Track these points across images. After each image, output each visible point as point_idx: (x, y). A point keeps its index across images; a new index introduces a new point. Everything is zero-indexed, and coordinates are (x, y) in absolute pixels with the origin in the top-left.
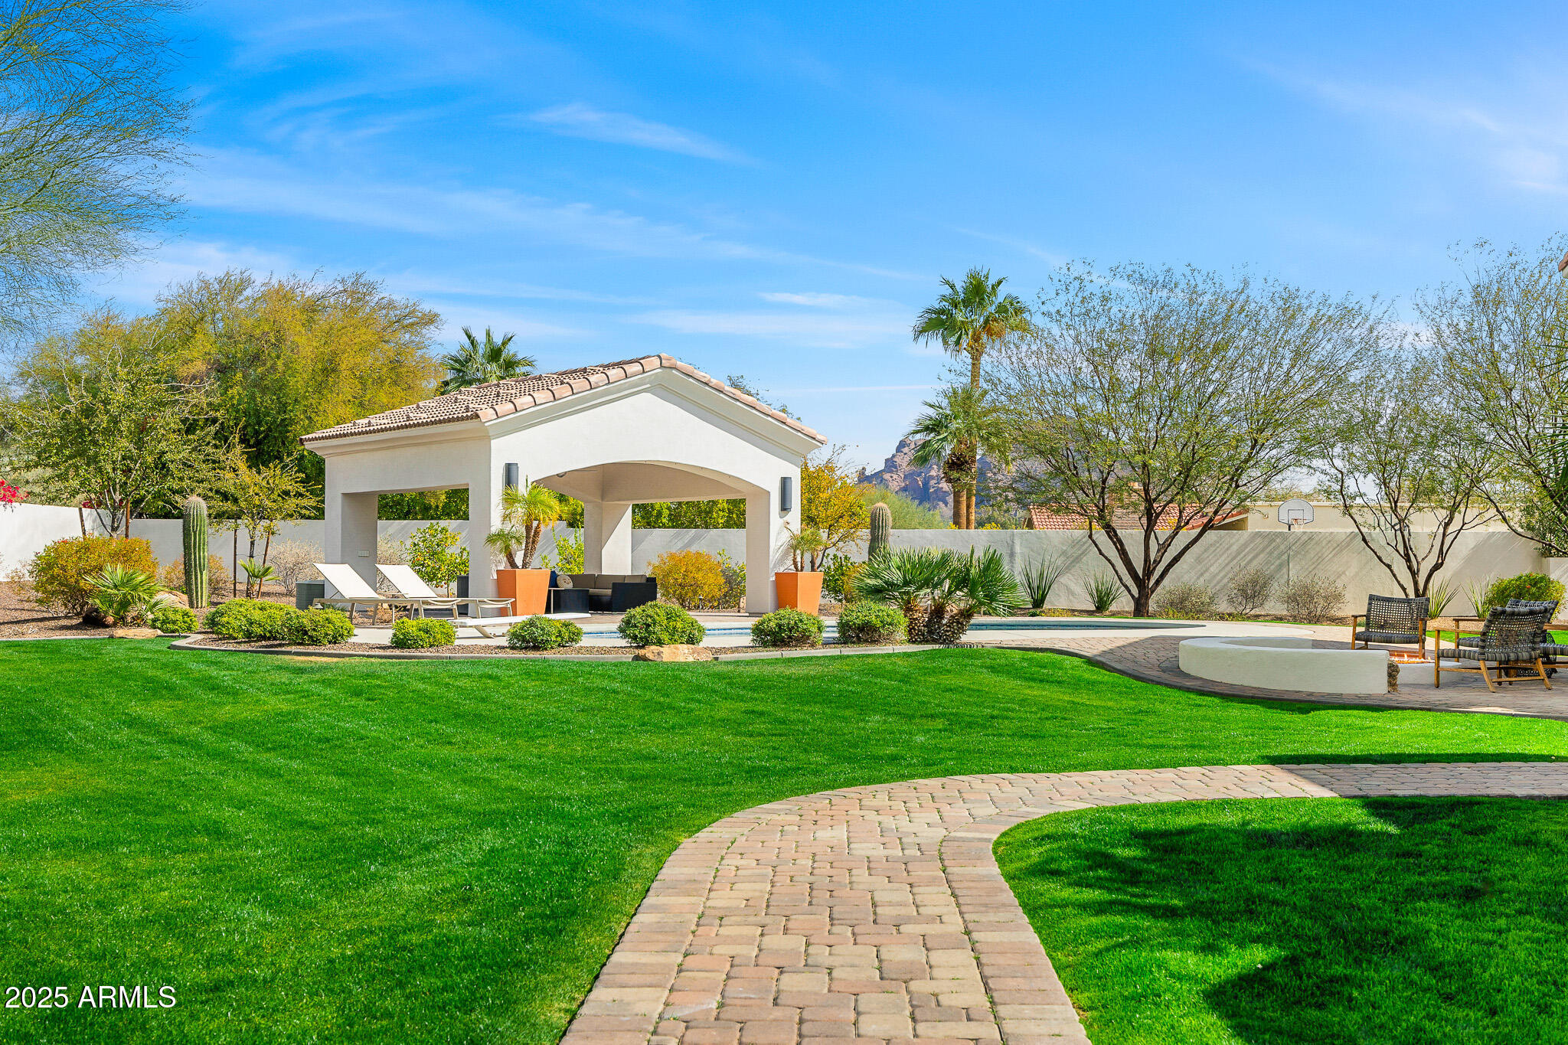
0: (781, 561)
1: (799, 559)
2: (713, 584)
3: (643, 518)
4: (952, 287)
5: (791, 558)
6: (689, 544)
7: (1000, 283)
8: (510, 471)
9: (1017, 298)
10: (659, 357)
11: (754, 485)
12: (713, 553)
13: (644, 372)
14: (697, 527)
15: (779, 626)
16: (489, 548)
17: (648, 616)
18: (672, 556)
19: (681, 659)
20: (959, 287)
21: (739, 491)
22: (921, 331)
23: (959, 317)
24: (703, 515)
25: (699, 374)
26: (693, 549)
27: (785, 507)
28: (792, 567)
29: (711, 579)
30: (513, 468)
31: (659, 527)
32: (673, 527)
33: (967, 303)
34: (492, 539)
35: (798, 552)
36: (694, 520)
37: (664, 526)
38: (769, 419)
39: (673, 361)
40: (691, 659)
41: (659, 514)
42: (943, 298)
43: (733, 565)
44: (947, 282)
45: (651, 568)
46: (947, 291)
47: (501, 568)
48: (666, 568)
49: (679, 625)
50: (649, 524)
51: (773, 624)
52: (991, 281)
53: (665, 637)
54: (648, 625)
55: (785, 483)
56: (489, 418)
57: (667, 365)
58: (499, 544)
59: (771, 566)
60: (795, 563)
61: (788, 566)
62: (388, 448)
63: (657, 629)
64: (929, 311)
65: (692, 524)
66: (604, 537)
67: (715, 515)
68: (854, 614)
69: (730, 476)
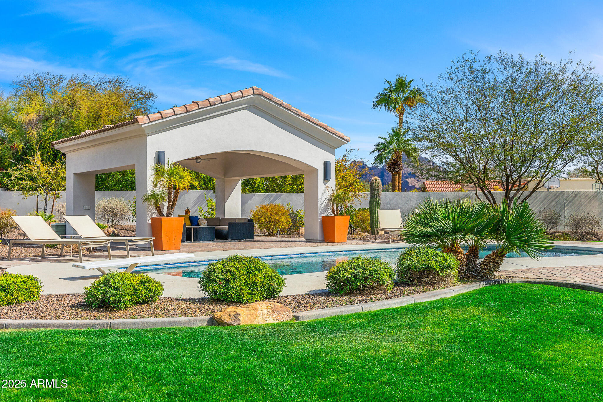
0: (325, 210)
1: (335, 208)
2: (284, 222)
3: (250, 188)
4: (390, 84)
5: (331, 207)
6: (273, 201)
7: (411, 81)
8: (160, 157)
9: (419, 88)
10: (252, 88)
11: (309, 166)
12: (285, 205)
13: (243, 97)
14: (276, 192)
15: (355, 276)
16: (147, 204)
17: (227, 271)
18: (262, 207)
19: (260, 321)
20: (393, 83)
21: (300, 170)
22: (376, 104)
23: (394, 96)
24: (279, 186)
25: (277, 99)
26: (274, 203)
27: (327, 178)
28: (332, 213)
29: (283, 219)
30: (162, 154)
31: (258, 192)
32: (265, 193)
33: (396, 91)
34: (148, 199)
35: (335, 204)
36: (274, 189)
37: (260, 192)
38: (317, 126)
39: (261, 91)
40: (270, 321)
41: (258, 187)
42: (385, 89)
43: (295, 211)
44: (387, 82)
45: (252, 213)
46: (387, 86)
47: (154, 216)
48: (260, 213)
49: (259, 279)
50: (253, 191)
51: (348, 274)
52: (408, 80)
53: (245, 292)
54: (228, 281)
55: (327, 164)
56: (144, 122)
57: (257, 93)
58: (153, 202)
59: (319, 213)
60: (333, 210)
61: (329, 212)
62: (95, 146)
63: (237, 284)
64: (379, 94)
65: (274, 191)
66: (226, 197)
67: (285, 187)
68: (414, 259)
69: (295, 160)
